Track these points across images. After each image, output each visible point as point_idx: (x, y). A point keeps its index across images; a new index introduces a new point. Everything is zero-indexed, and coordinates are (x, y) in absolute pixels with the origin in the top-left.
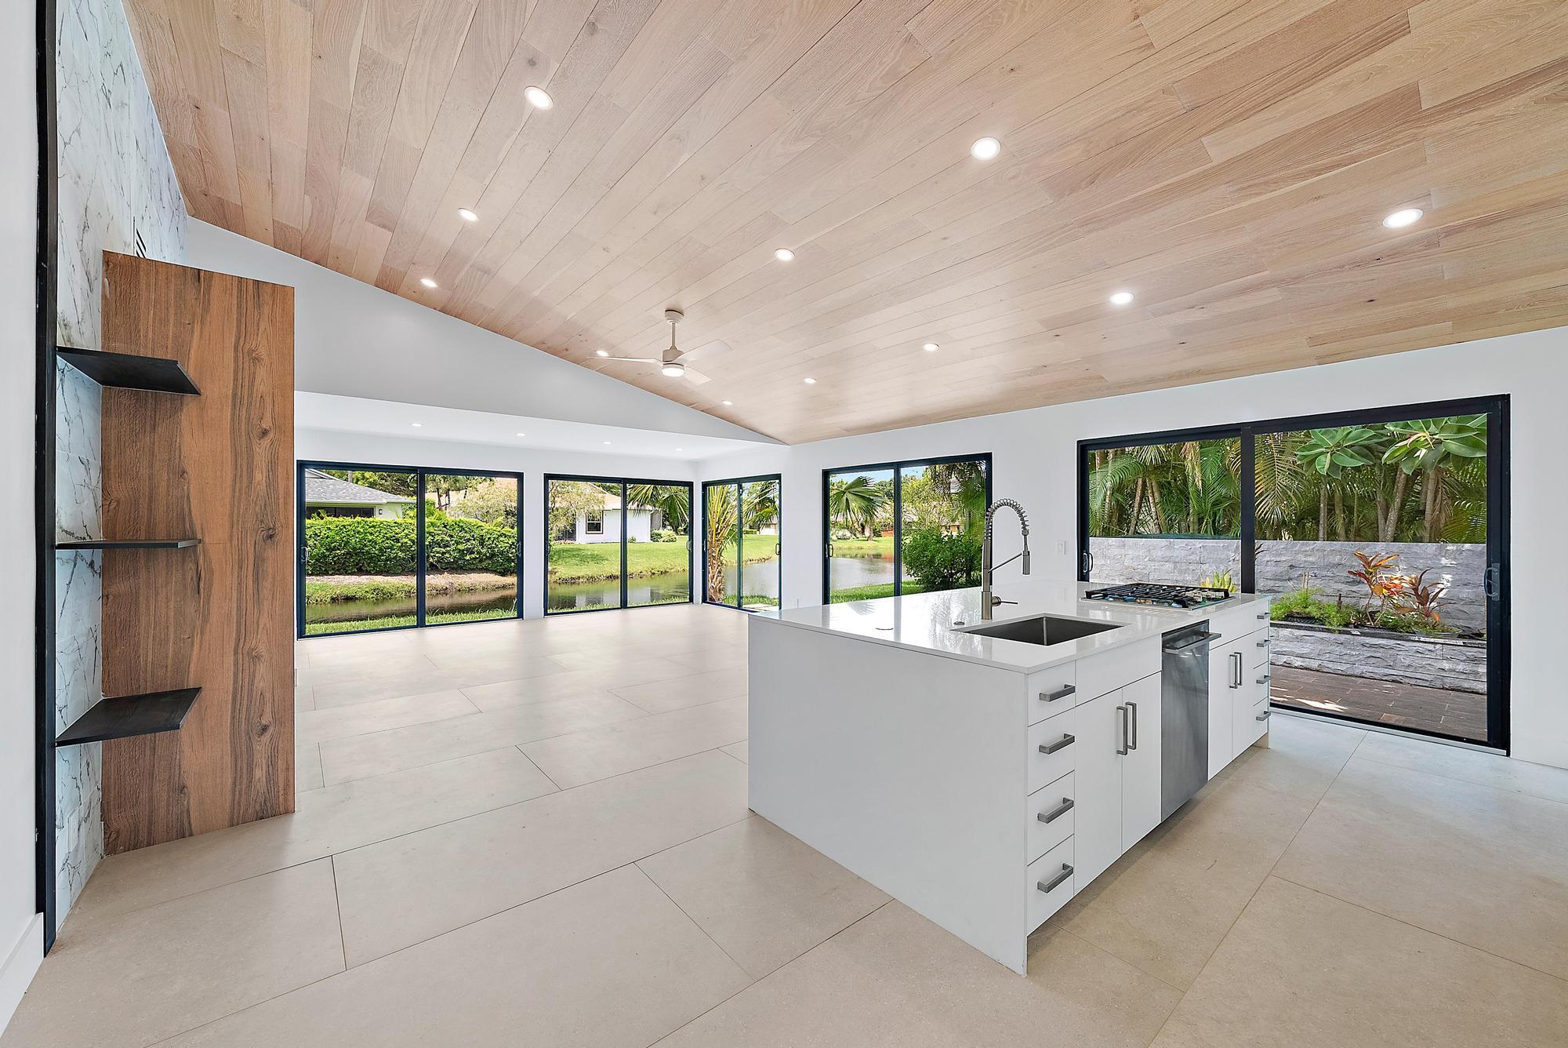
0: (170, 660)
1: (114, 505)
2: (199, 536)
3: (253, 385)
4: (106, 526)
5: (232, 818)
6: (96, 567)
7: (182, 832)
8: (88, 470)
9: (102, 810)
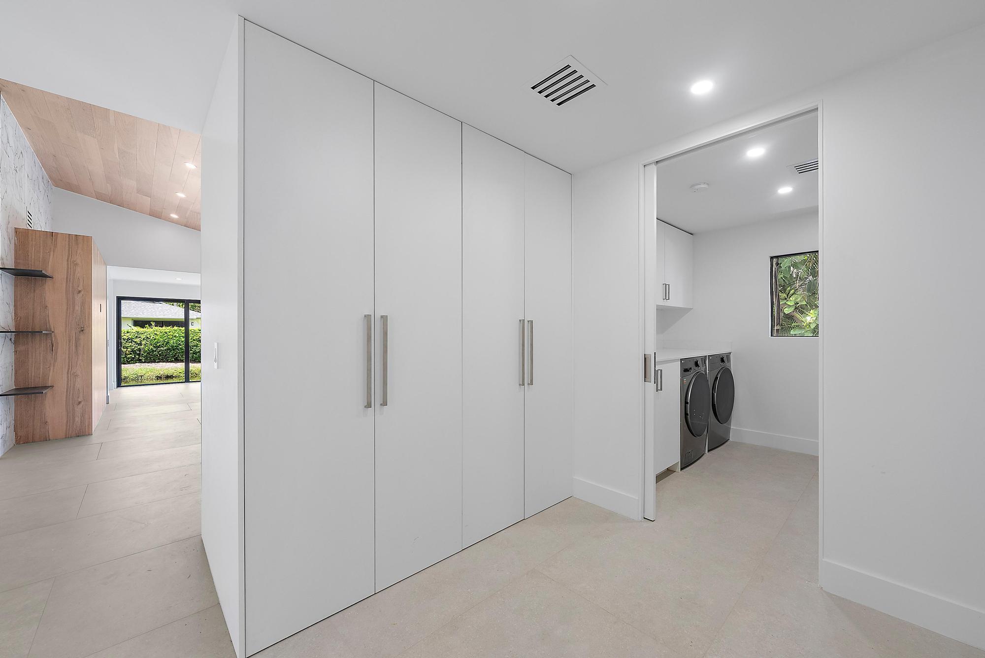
0: (41, 375)
1: (19, 319)
2: (53, 330)
3: (75, 274)
4: (16, 327)
5: (66, 435)
6: (12, 340)
7: (45, 439)
8: (9, 307)
9: (14, 428)
